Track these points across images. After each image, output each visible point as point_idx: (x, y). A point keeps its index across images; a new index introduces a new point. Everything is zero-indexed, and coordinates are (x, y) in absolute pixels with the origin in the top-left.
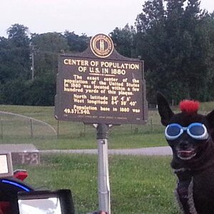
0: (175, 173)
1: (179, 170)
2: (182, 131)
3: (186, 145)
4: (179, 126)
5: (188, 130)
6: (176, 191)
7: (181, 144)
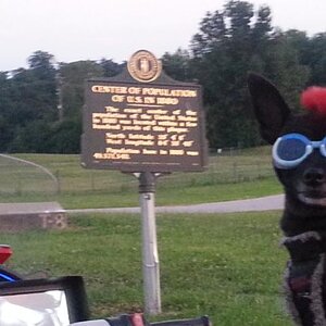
0: (286, 244)
1: (295, 238)
2: (309, 149)
3: (320, 177)
4: (303, 138)
5: (323, 146)
6: (285, 284)
7: (308, 176)
